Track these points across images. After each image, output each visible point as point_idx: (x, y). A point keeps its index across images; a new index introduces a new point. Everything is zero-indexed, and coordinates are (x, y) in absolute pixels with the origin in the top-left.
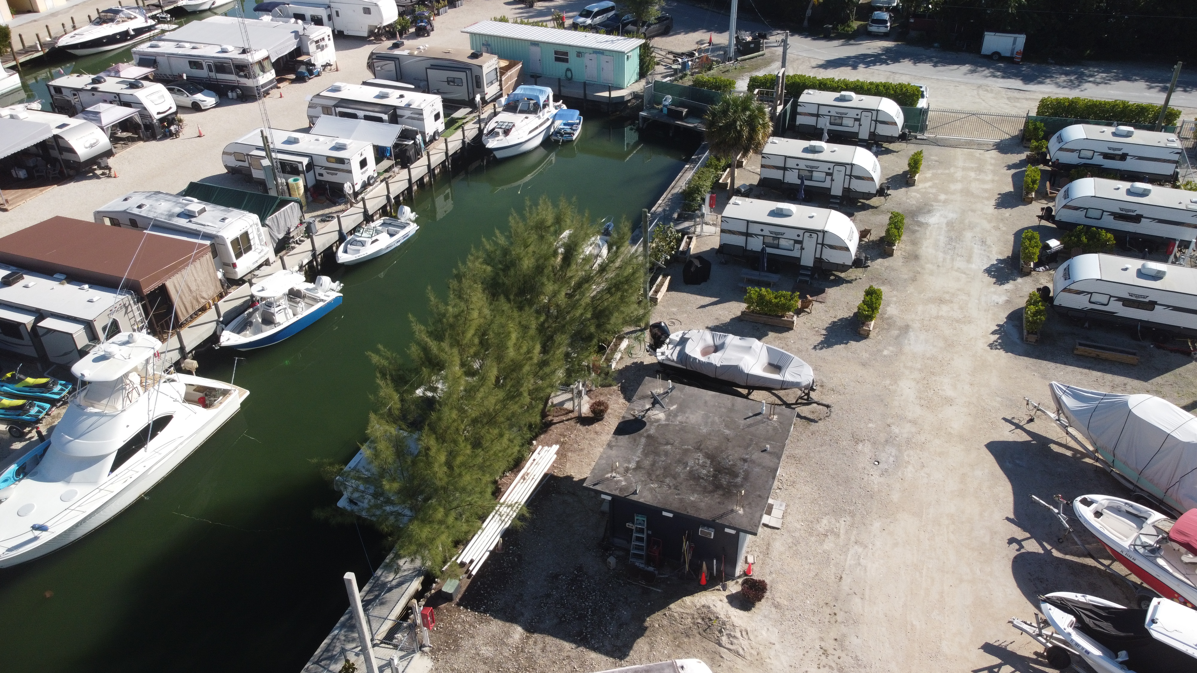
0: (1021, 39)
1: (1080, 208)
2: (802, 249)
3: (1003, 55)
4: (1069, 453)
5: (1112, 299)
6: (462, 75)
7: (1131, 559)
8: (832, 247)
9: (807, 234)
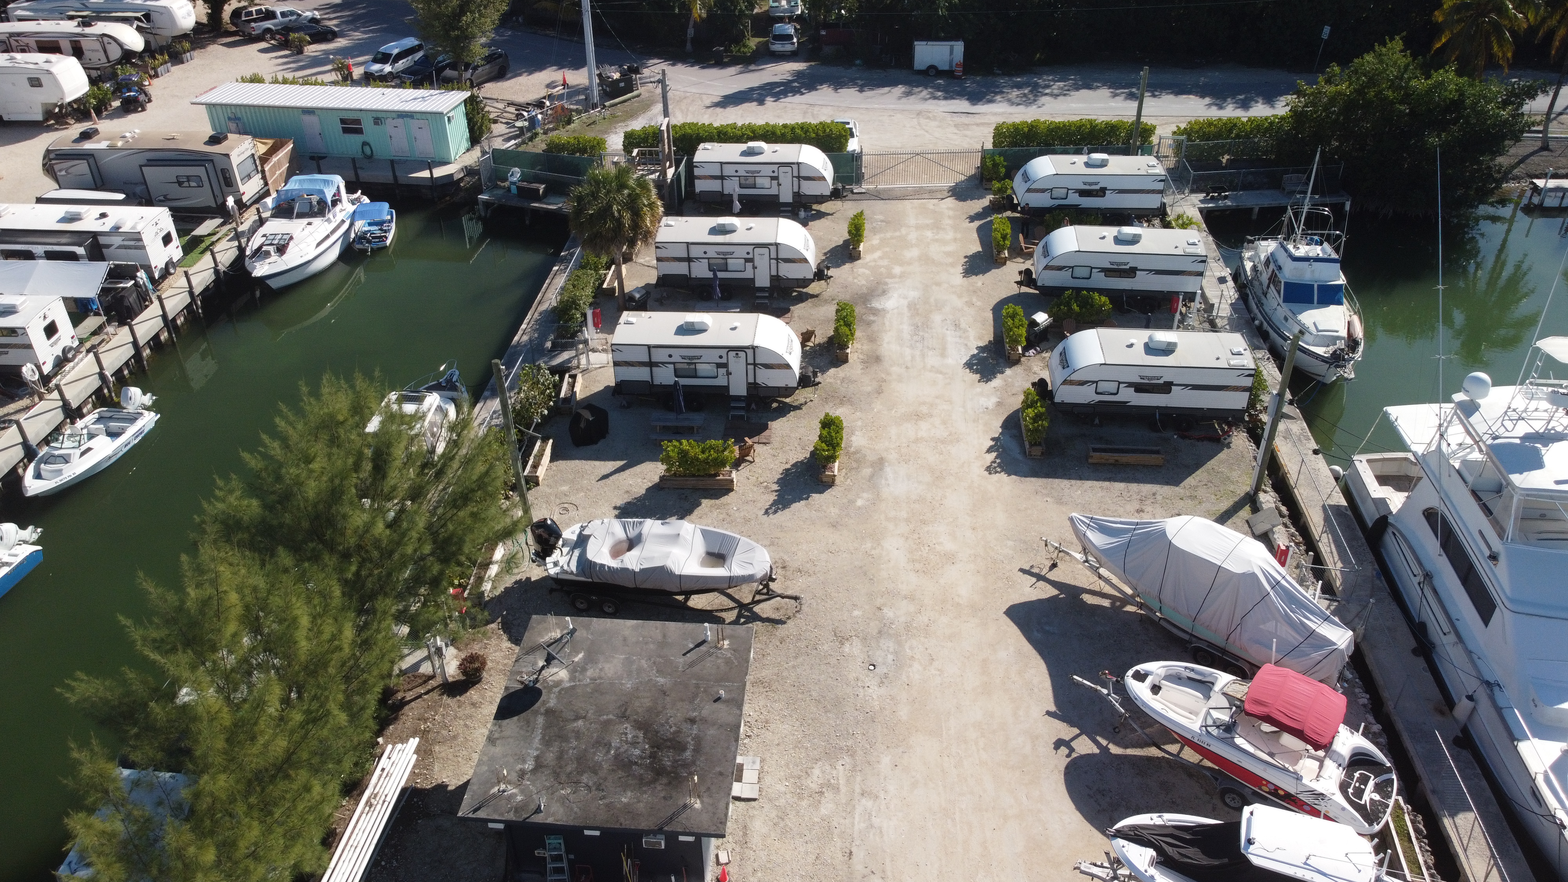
0: (959, 47)
1: (1064, 267)
2: (729, 374)
3: (940, 68)
4: (1106, 603)
5: (1122, 386)
6: (200, 171)
7: (1205, 746)
8: (767, 366)
9: (732, 354)
